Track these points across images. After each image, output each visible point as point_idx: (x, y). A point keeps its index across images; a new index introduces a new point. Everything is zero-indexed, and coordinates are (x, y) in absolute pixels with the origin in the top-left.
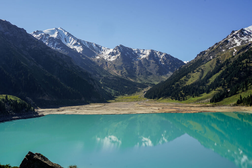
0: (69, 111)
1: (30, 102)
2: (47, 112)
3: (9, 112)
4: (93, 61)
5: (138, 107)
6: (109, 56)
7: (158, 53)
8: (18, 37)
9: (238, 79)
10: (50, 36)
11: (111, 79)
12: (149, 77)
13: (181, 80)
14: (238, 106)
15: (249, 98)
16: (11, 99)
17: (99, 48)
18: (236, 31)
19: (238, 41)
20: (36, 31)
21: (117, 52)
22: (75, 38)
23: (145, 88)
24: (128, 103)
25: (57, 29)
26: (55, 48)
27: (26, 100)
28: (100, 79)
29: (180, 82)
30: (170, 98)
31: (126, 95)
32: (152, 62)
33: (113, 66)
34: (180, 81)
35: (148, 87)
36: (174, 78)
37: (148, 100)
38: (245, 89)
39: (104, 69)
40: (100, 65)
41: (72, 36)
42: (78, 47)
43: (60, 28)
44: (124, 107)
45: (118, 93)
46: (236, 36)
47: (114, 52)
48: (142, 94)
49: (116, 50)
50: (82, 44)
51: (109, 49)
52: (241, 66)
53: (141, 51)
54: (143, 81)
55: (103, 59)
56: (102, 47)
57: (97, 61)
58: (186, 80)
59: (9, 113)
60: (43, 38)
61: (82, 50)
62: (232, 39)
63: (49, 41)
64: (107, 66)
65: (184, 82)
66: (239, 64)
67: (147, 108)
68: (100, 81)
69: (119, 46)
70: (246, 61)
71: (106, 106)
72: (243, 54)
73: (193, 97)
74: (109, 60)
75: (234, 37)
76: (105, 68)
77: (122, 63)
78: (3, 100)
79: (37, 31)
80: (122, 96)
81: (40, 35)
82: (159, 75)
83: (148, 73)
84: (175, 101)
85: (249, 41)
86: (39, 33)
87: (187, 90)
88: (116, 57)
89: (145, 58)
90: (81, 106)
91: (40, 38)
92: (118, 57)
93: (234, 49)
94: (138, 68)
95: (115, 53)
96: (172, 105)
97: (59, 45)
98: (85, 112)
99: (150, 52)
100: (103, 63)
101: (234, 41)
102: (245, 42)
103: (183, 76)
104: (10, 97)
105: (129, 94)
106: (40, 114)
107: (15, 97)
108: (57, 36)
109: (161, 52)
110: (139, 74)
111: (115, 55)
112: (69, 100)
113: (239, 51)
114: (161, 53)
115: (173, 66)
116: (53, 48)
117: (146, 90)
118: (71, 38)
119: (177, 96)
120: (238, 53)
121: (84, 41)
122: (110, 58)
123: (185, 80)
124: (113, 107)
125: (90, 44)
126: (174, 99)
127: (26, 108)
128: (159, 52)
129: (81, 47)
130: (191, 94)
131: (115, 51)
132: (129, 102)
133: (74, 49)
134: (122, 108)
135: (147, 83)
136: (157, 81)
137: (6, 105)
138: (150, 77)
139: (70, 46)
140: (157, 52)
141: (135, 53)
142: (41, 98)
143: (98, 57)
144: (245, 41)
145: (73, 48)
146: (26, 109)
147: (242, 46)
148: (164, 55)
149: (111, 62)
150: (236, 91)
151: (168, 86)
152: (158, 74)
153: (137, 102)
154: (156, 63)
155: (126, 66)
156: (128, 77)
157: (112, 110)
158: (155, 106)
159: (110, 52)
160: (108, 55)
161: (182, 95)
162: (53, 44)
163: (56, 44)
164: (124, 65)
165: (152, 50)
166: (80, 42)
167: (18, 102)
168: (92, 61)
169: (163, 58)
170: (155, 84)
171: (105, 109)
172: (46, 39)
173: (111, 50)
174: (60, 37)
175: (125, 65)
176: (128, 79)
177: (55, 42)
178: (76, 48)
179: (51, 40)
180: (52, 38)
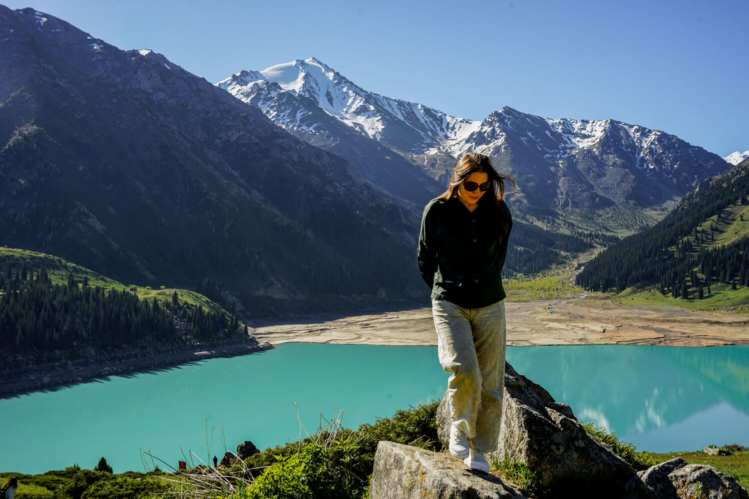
0: (343, 331)
2: (281, 335)
3: (184, 337)
4: (415, 164)
6: (469, 145)
7: (632, 130)
8: (190, 107)
10: (281, 89)
12: (601, 213)
13: (698, 228)
16: (186, 303)
17: (436, 119)
20: (238, 74)
21: (494, 131)
22: (358, 91)
23: (584, 251)
25: (303, 63)
26: (299, 127)
27: (223, 302)
29: (697, 236)
30: (658, 289)
31: (519, 275)
32: (611, 164)
34: (698, 232)
35: (592, 247)
36: (681, 219)
37: (585, 294)
40: (437, 178)
41: (351, 85)
42: (369, 120)
43: (313, 58)
47: (483, 131)
48: (569, 272)
49: (491, 124)
50: (380, 110)
51: (467, 122)
53: (577, 126)
54: (578, 227)
55: (449, 155)
56: (445, 115)
57: (428, 163)
58: (717, 230)
59: (184, 342)
60: (262, 97)
61: (380, 130)
63: (279, 106)
65: (710, 237)
69: (500, 111)
73: (734, 288)
77: (511, 169)
78: (167, 305)
79: (243, 72)
81: (251, 85)
82: (635, 205)
83: (597, 200)
84: (671, 298)
86: (248, 78)
87: (714, 264)
88: (489, 148)
89: (589, 151)
90: (374, 317)
91: (252, 96)
92: (497, 149)
94: (564, 183)
95: (486, 135)
97: (309, 116)
98: (384, 338)
99: (605, 130)
100: (447, 171)
103: (708, 216)
104: (182, 295)
105: (527, 273)
106: (262, 343)
107: (194, 293)
108: (304, 85)
109: (644, 129)
110: (566, 204)
111: (488, 143)
112: (341, 296)
114: (644, 132)
115: (684, 174)
116: (293, 128)
117: (584, 258)
118: (348, 89)
119: (680, 282)
121: (386, 98)
123: (712, 229)
125: (407, 108)
126: (671, 293)
127: (226, 326)
128: (635, 127)
129: (380, 117)
130: (728, 277)
131: (487, 129)
132: (523, 301)
133: (357, 128)
135: (590, 235)
136: (627, 227)
137: (176, 319)
138: (605, 214)
139: (344, 117)
140: (631, 126)
141: (554, 134)
142: (261, 292)
143: (432, 152)
145: (354, 123)
146: (226, 330)
148: (653, 137)
151: (654, 249)
152: (632, 202)
153: (545, 304)
154: (624, 166)
155: (525, 178)
156: (528, 217)
159: (473, 134)
160: (464, 142)
161: (697, 279)
162: (293, 115)
163: (301, 114)
164: (516, 175)
165: (612, 122)
166: (376, 104)
167: (206, 309)
168: (411, 165)
169: (651, 149)
170: (620, 236)
172: (271, 98)
173: (475, 127)
174: (311, 90)
175: (520, 174)
176: (527, 221)
177: (298, 109)
178: (364, 124)
179: (285, 100)
180: (290, 95)
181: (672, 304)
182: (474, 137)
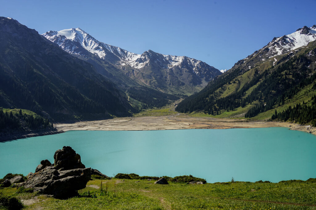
0: (92, 126)
1: (47, 116)
2: (67, 128)
3: (24, 128)
4: (117, 68)
5: (167, 122)
6: (136, 63)
7: (192, 60)
8: (28, 40)
9: (275, 92)
10: (66, 38)
11: (138, 89)
12: (182, 87)
13: (215, 92)
14: (273, 121)
15: (284, 113)
16: (25, 114)
17: (125, 54)
18: (278, 37)
19: (279, 49)
20: (49, 32)
21: (145, 58)
22: (96, 41)
23: (177, 100)
24: (156, 117)
25: (75, 30)
26: (73, 53)
27: (42, 115)
28: (126, 89)
29: (215, 94)
30: (203, 112)
31: (155, 108)
32: (185, 71)
33: (141, 75)
34: (215, 93)
35: (179, 98)
36: (209, 89)
37: (179, 114)
38: (281, 104)
39: (130, 78)
40: (125, 74)
41: (93, 39)
42: (100, 52)
43: (79, 28)
44: (152, 123)
45: (146, 106)
46: (278, 44)
47: (142, 58)
48: (173, 107)
49: (144, 56)
50: (104, 48)
51: (136, 55)
52: (280, 78)
53: (173, 58)
54: (174, 92)
55: (129, 66)
56: (128, 52)
57: (122, 68)
58: (221, 92)
59: (24, 130)
60: (59, 40)
61: (104, 56)
62: (273, 47)
63: (65, 45)
64: (134, 75)
65: (219, 95)
66: (278, 75)
67: (177, 124)
68: (126, 92)
69: (148, 51)
70: (285, 72)
71: (133, 121)
72: (283, 65)
73: (228, 111)
74: (136, 67)
75: (276, 45)
76: (132, 77)
77: (151, 72)
78: (17, 115)
79: (51, 31)
80: (151, 109)
81: (54, 36)
82: (193, 85)
83: (180, 83)
84: (208, 115)
85: (291, 50)
86: (53, 34)
87: (221, 103)
88: (144, 64)
89: (178, 66)
90: (104, 121)
91: (55, 40)
92: (147, 64)
93: (275, 59)
94: (169, 77)
96: (204, 120)
97: (77, 49)
98: (109, 128)
99: (183, 60)
100: (129, 71)
101: (275, 49)
102: (287, 51)
103: (218, 88)
104: (24, 111)
105: (158, 107)
106: (59, 130)
107: (29, 111)
108: (75, 38)
109: (195, 60)
110: (170, 84)
111: (143, 62)
113: (279, 60)
114: (195, 61)
115: (208, 76)
116: (71, 53)
117: (177, 102)
118: (92, 40)
119: (211, 109)
120: (278, 63)
121: (107, 45)
122: (137, 65)
123: (220, 92)
124: (140, 122)
125: (114, 48)
126: (208, 113)
127: (43, 124)
128: (193, 59)
129: (104, 51)
130: (226, 108)
131: (143, 57)
132: (158, 116)
133: (96, 55)
134: (150, 124)
135: (178, 95)
136: (190, 92)
137: (21, 120)
138: (183, 88)
139: (91, 50)
140: (191, 59)
141: (166, 60)
142: (59, 112)
143: (123, 64)
144: (287, 49)
145: (95, 53)
147: (283, 55)
148: (198, 63)
149: (138, 70)
150: (273, 106)
151: (201, 99)
152: (191, 84)
153: (167, 117)
154: (189, 72)
155: (156, 75)
156: (158, 88)
157: (139, 126)
158: (186, 121)
159: (138, 59)
160: (135, 61)
161: (216, 108)
162: (71, 48)
163: (74, 48)
164: (153, 74)
165: (185, 57)
166: (103, 46)
167: (34, 117)
169: (198, 67)
170: (188, 95)
171: (131, 125)
172: (62, 41)
173: (139, 56)
174: (78, 40)
175: (155, 73)
176: (157, 89)
177: (73, 46)
178: (98, 53)
179: (68, 42)
180: (69, 41)
181: (209, 117)
182: (139, 60)
